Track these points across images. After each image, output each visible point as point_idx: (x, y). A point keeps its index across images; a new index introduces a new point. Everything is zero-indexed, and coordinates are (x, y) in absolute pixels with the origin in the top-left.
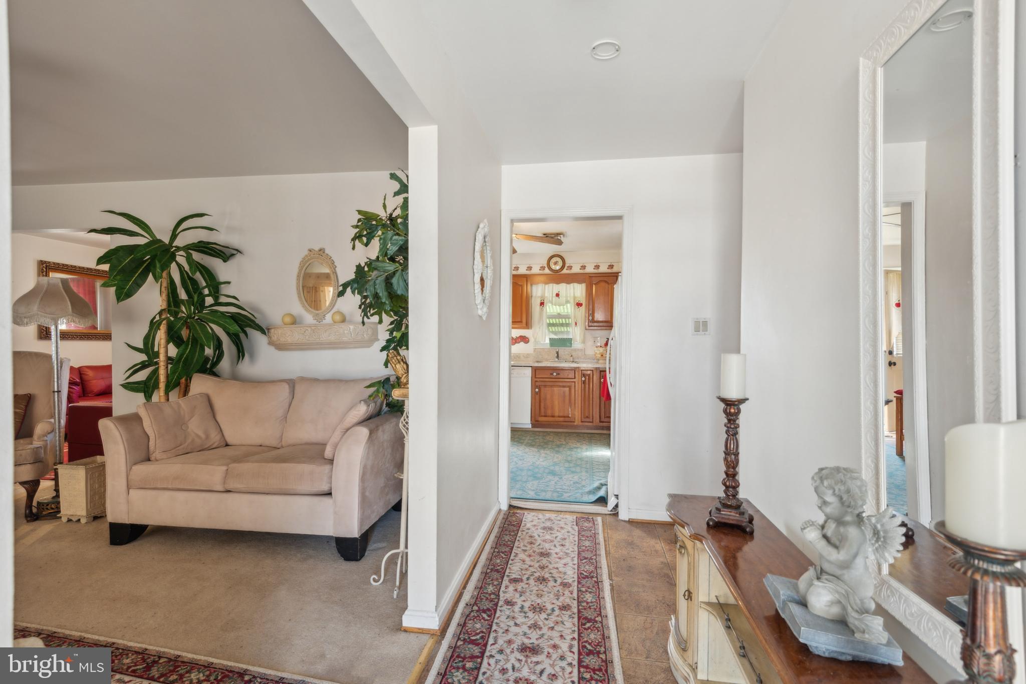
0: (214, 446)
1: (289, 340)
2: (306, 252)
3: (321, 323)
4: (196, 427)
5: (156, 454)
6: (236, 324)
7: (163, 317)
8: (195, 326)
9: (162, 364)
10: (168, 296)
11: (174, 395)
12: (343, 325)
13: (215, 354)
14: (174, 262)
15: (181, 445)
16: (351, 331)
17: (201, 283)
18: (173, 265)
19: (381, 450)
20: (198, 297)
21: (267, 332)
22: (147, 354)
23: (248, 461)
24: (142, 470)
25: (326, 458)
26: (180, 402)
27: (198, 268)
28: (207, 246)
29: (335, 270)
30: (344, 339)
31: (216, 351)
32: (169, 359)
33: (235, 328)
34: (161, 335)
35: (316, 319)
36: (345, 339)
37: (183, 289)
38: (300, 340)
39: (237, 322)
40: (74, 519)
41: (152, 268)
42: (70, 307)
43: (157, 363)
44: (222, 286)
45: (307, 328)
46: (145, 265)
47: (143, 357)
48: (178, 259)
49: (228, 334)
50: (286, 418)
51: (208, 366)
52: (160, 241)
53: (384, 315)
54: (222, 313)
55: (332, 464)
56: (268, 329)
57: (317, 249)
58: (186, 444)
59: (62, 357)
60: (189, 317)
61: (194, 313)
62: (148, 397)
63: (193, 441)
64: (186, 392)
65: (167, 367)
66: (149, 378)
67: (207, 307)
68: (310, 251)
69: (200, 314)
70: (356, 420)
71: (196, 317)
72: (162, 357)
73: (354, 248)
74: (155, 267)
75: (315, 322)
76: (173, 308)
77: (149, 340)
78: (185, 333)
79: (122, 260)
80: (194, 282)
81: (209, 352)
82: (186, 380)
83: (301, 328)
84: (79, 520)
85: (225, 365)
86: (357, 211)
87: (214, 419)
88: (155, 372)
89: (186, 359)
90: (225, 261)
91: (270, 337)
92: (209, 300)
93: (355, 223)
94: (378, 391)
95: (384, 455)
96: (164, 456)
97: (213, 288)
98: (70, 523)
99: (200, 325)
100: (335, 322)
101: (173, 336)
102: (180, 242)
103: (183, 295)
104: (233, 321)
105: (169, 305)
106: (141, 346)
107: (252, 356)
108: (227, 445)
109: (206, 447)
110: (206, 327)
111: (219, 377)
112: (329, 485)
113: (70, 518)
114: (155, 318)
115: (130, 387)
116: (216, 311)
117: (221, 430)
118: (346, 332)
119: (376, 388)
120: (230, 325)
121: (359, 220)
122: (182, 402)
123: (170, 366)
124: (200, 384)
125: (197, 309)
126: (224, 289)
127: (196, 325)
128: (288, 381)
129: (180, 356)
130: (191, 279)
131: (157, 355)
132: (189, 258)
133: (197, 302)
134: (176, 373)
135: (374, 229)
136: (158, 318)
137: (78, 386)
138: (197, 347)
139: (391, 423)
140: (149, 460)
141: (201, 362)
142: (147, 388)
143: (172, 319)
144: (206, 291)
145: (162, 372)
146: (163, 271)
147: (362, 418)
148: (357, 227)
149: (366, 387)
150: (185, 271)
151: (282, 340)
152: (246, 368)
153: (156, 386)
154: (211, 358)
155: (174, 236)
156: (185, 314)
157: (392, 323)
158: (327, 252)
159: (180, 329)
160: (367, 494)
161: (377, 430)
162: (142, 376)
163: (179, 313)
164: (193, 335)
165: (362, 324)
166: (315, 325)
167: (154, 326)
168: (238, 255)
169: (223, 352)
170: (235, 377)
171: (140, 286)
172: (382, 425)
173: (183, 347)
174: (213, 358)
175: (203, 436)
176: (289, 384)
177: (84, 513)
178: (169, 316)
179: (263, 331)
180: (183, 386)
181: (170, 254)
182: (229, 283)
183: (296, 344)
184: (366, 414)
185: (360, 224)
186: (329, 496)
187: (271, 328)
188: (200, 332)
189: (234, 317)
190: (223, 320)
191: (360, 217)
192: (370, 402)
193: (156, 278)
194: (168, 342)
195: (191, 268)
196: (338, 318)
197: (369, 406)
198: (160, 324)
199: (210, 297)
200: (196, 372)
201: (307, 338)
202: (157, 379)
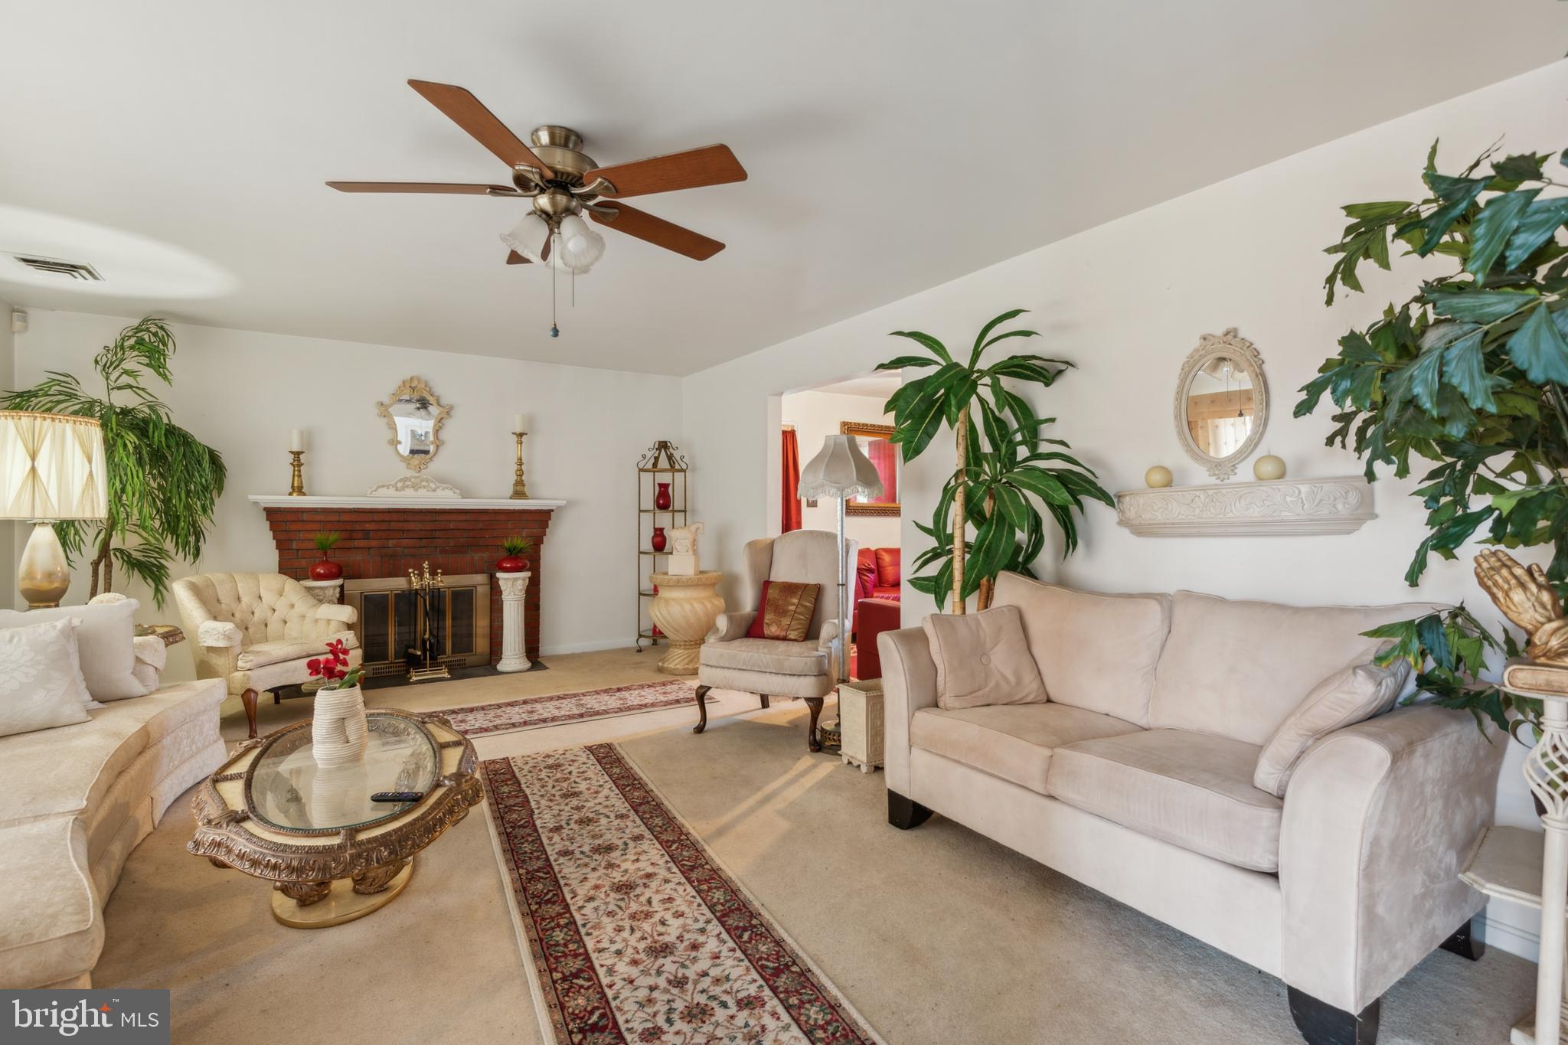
0: (1029, 700)
1: (1159, 516)
2: (1196, 343)
3: (1226, 481)
4: (1002, 661)
5: (946, 700)
6: (1064, 490)
7: (959, 481)
8: (1001, 494)
9: (957, 553)
10: (967, 448)
11: (973, 602)
12: (1283, 486)
13: (1030, 540)
14: (974, 396)
15: (980, 690)
16: (1303, 495)
17: (1012, 426)
18: (974, 399)
19: (1417, 803)
20: (1007, 446)
21: (1115, 500)
22: (938, 538)
23: (1087, 751)
24: (927, 720)
25: (1258, 786)
26: (979, 617)
27: (1007, 400)
28: (1023, 362)
29: (1260, 367)
30: (1283, 514)
31: (1032, 535)
32: (967, 545)
33: (1062, 496)
34: (956, 509)
35: (1214, 475)
36: (1286, 515)
37: (986, 438)
38: (1180, 516)
39: (1065, 485)
40: (855, 763)
41: (946, 408)
42: (855, 472)
43: (950, 552)
44: (1043, 426)
45: (1197, 493)
46: (938, 404)
47: (932, 543)
48: (981, 390)
49: (1051, 506)
50: (1156, 669)
51: (1020, 559)
52: (957, 365)
53: (1414, 456)
54: (1043, 471)
55: (1280, 808)
56: (1119, 497)
57: (1219, 331)
58: (987, 689)
59: (849, 538)
60: (994, 480)
61: (1001, 473)
62: (940, 601)
63: (997, 685)
64: (987, 601)
65: (963, 559)
66: (942, 573)
67: (1020, 462)
68: (1205, 339)
69: (1008, 475)
70: (1342, 715)
71: (1004, 480)
72: (957, 544)
73: (1329, 301)
74: (950, 406)
75: (1213, 480)
76: (973, 468)
77: (940, 515)
78: (987, 506)
79: (910, 400)
80: (1001, 424)
81: (1021, 536)
82: (989, 581)
83: (1185, 493)
84: (859, 766)
85: (1045, 559)
86: (1345, 208)
87: (1028, 652)
88: (949, 565)
89: (989, 548)
90: (1047, 385)
91: (1122, 512)
92: (1023, 452)
93: (1337, 239)
94: (1404, 648)
95: (1424, 815)
96: (956, 703)
97: (1028, 432)
98: (849, 767)
99: (1009, 492)
100: (1260, 479)
101: (973, 512)
102: (983, 364)
103: (986, 447)
104: (1059, 484)
105: (968, 464)
106: (931, 526)
107: (1089, 545)
108: (1049, 701)
109: (1017, 698)
110: (1018, 496)
111: (1037, 579)
112: (1272, 857)
113: (851, 760)
114: (949, 483)
115: (919, 584)
116: (1034, 469)
117: (1040, 673)
118: (1288, 499)
119: (1397, 640)
120: (1054, 491)
121: (1349, 230)
122: (982, 616)
123: (968, 556)
124: (1009, 589)
125: (1005, 467)
126: (1046, 431)
127: (1003, 493)
128: (1158, 597)
129: (981, 541)
130: (997, 420)
131: (950, 539)
132: (996, 388)
133: (1005, 456)
134: (974, 569)
135: (1460, 195)
136: (953, 483)
137: (873, 573)
138: (1004, 529)
139: (1446, 735)
140: (937, 706)
141: (1010, 551)
142: (937, 587)
143: (971, 484)
144: (1019, 437)
145: (957, 565)
146: (959, 410)
147: (1361, 713)
148: (1341, 248)
149: (1365, 634)
150: (990, 409)
151: (1147, 516)
152: (1080, 565)
153: (950, 586)
154: (1025, 547)
155: (976, 355)
156: (988, 476)
157: (1433, 475)
158: (1242, 334)
159: (982, 499)
160: (1380, 910)
161: (1412, 752)
162: (933, 569)
163: (980, 475)
164: (999, 510)
165: (1366, 479)
166: (1215, 487)
167: (948, 494)
168: (1070, 371)
169: (1042, 536)
170: (1062, 582)
171: (931, 436)
172: (1422, 739)
173: (985, 528)
174: (1028, 546)
175: (1012, 679)
176: (1161, 604)
177: (864, 758)
178: (966, 479)
179: (1108, 500)
180: (984, 589)
181: (968, 383)
182: (1053, 420)
183: (1173, 524)
184: (1372, 703)
185: (1348, 239)
186: (1270, 881)
187: (1125, 495)
188: (1008, 503)
189: (1062, 478)
190: (1045, 483)
191: (1353, 221)
192: (1383, 674)
193: (951, 424)
194: (965, 521)
195: (997, 401)
196: (1268, 469)
197: (1380, 684)
198: (954, 492)
199: (1024, 446)
200: (1003, 569)
201: (1197, 512)
202: (951, 575)
